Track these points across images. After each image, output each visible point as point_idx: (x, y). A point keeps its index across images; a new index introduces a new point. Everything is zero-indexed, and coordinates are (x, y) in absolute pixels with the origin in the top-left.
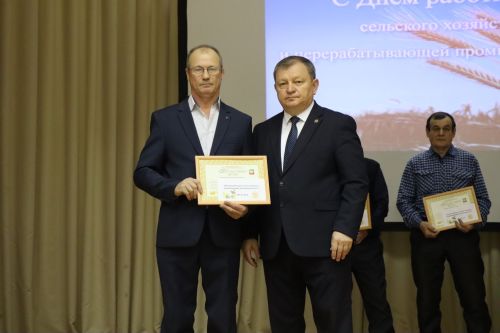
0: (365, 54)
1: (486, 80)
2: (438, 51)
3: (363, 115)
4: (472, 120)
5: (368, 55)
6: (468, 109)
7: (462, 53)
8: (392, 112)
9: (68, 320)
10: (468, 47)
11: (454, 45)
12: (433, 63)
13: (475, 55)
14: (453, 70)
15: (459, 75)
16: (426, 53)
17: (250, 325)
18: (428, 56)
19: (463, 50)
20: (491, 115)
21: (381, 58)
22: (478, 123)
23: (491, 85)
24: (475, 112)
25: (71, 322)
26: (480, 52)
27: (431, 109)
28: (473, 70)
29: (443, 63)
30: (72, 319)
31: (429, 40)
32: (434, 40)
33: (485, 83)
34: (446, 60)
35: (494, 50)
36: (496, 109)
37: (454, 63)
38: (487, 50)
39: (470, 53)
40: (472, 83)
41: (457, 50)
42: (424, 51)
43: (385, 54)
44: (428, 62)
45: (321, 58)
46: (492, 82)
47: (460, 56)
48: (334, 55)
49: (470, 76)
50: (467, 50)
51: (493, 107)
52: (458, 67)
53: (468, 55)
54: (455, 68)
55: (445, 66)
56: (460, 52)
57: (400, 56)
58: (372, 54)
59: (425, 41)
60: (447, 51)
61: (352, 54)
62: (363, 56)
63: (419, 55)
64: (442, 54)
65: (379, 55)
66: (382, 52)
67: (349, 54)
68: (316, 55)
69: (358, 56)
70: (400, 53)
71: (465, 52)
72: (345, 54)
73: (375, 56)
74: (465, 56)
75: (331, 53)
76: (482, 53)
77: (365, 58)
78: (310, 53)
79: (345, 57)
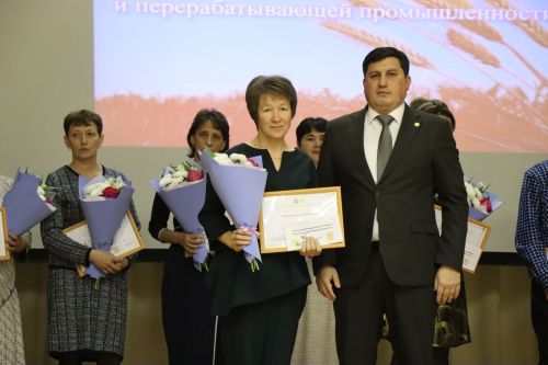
0: (236, 10)
2: (336, 10)
3: (234, 97)
5: (241, 12)
7: (369, 15)
10: (376, 5)
11: (357, 2)
12: (328, 24)
13: (385, 17)
14: (356, 37)
16: (320, 12)
18: (323, 15)
19: (369, 10)
21: (257, 17)
26: (392, 13)
27: (327, 90)
29: (342, 25)
34: (347, 23)
35: (411, 11)
37: (358, 26)
38: (402, 11)
39: (379, 14)
41: (362, 9)
42: (317, 9)
43: (264, 11)
44: (324, 25)
45: (174, 12)
47: (365, 18)
48: (193, 8)
50: (376, 11)
52: (363, 33)
53: (376, 17)
54: (360, 35)
55: (346, 31)
56: (366, 12)
57: (285, 14)
58: (246, 10)
60: (349, 10)
61: (217, 8)
62: (233, 13)
63: (310, 15)
64: (342, 14)
65: (256, 12)
66: (260, 8)
67: (213, 8)
68: (168, 8)
69: (227, 12)
70: (284, 10)
71: (372, 12)
72: (207, 8)
73: (250, 14)
74: (372, 18)
75: (189, 6)
76: (396, 15)
77: (236, 16)
78: (158, 5)
79: (208, 12)
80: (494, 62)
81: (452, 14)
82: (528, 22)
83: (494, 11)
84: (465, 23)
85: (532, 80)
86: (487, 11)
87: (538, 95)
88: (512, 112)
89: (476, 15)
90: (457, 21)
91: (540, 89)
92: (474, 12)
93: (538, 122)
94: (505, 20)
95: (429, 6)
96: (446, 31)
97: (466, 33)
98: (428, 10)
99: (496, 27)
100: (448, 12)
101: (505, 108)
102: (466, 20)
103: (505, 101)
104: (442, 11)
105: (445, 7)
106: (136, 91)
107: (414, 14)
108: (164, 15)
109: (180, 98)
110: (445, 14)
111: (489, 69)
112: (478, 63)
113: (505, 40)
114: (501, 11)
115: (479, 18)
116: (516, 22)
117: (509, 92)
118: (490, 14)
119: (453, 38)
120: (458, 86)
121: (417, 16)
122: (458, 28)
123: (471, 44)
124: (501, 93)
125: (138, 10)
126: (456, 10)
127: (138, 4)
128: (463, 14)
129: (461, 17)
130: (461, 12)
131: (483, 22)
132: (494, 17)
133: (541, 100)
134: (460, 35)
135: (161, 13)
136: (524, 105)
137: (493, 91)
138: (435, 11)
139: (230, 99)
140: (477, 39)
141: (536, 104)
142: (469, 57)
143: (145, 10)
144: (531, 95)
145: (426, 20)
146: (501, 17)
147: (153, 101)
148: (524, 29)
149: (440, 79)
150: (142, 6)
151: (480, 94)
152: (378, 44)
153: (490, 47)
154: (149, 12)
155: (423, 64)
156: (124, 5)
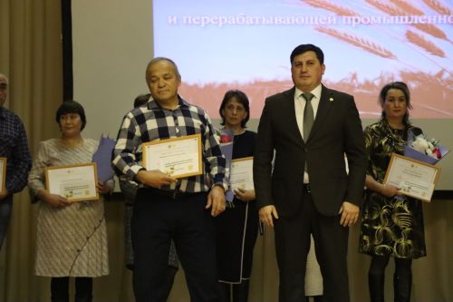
0: (254, 20)
1: (372, 48)
2: (325, 18)
3: (253, 82)
4: (358, 88)
5: (257, 22)
6: (354, 77)
7: (349, 22)
8: (280, 80)
10: (354, 14)
11: (341, 12)
12: (321, 30)
13: (361, 23)
14: (340, 38)
15: (346, 43)
16: (314, 21)
18: (316, 23)
19: (349, 18)
20: (377, 83)
21: (269, 25)
22: (365, 91)
23: (377, 53)
24: (361, 80)
26: (366, 20)
28: (359, 38)
29: (330, 30)
31: (316, 6)
32: (321, 7)
33: (371, 51)
34: (334, 28)
35: (379, 18)
36: (381, 78)
37: (342, 30)
38: (373, 18)
39: (356, 20)
40: (358, 51)
41: (344, 17)
42: (312, 19)
43: (274, 21)
44: (317, 29)
45: (210, 23)
46: (378, 51)
47: (347, 24)
48: (223, 20)
49: (357, 44)
50: (354, 18)
51: (378, 76)
52: (345, 35)
53: (354, 22)
55: (333, 34)
56: (347, 19)
57: (288, 22)
58: (260, 20)
59: (312, 8)
60: (334, 19)
61: (241, 20)
62: (252, 22)
63: (307, 22)
64: (329, 22)
65: (268, 22)
66: (271, 18)
67: (238, 19)
68: (205, 20)
69: (247, 22)
70: (288, 20)
71: (351, 19)
72: (233, 19)
73: (264, 22)
74: (352, 24)
75: (220, 18)
76: (368, 22)
77: (254, 24)
78: (199, 18)
79: (234, 22)
80: (440, 53)
81: (410, 19)
83: (440, 17)
84: (419, 26)
86: (435, 17)
89: (427, 20)
90: (413, 24)
92: (425, 17)
95: (392, 15)
96: (405, 32)
97: (420, 33)
98: (392, 17)
99: (441, 28)
100: (407, 18)
101: (448, 87)
102: (420, 24)
103: (449, 82)
104: (402, 17)
105: (404, 15)
107: (382, 21)
108: (203, 26)
109: (214, 84)
110: (404, 20)
111: (436, 58)
112: (428, 54)
113: (448, 37)
114: (445, 16)
115: (429, 22)
117: (452, 75)
118: (437, 19)
119: (411, 37)
120: (414, 71)
121: (384, 22)
122: (414, 30)
123: (424, 41)
124: (446, 76)
125: (185, 21)
126: (412, 17)
127: (185, 18)
128: (417, 19)
129: (416, 22)
130: (416, 17)
131: (431, 25)
132: (440, 21)
134: (416, 35)
135: (200, 24)
137: (440, 75)
138: (397, 17)
139: (250, 84)
140: (428, 37)
142: (422, 51)
143: (190, 22)
145: (390, 24)
146: (445, 22)
147: (196, 86)
149: (401, 67)
150: (187, 19)
151: (430, 77)
152: (355, 43)
153: (437, 42)
154: (192, 23)
155: (389, 55)
156: (175, 19)
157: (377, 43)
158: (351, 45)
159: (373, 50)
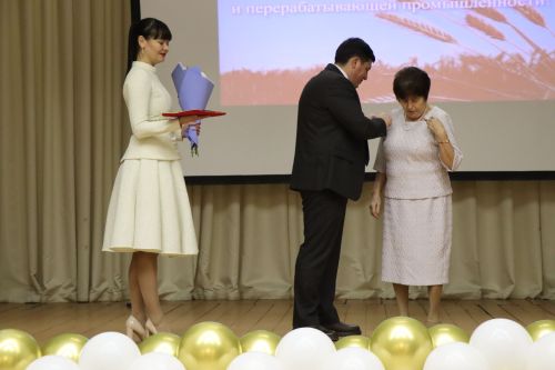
0: (316, 8)
1: (432, 32)
2: (386, 5)
5: (318, 9)
6: (414, 62)
7: (409, 7)
9: (29, 271)
10: (414, 0)
12: (381, 16)
13: (421, 8)
14: (400, 23)
15: (406, 28)
16: (374, 7)
17: (208, 275)
18: (377, 9)
19: (409, 3)
20: (437, 67)
21: (330, 12)
23: (436, 38)
24: (421, 65)
25: (32, 274)
26: (426, 5)
28: (419, 22)
29: (390, 16)
30: (34, 271)
33: (430, 36)
34: (393, 14)
35: (439, 3)
36: (442, 62)
37: (401, 16)
38: (433, 3)
39: (417, 6)
40: (419, 37)
41: (405, 3)
42: (372, 5)
43: (335, 8)
44: (377, 15)
45: (273, 12)
46: (437, 35)
47: (407, 10)
48: (285, 9)
50: (414, 4)
51: (438, 59)
52: (406, 20)
53: (414, 8)
54: (402, 21)
55: (393, 19)
56: (407, 5)
57: (349, 9)
58: (322, 8)
60: (395, 6)
61: (302, 8)
62: (313, 11)
63: (367, 9)
64: (390, 8)
65: (329, 9)
66: (332, 6)
67: (299, 8)
68: (268, 9)
69: (308, 10)
70: (349, 7)
71: (412, 5)
72: (295, 8)
73: (325, 10)
74: (412, 9)
76: (428, 7)
77: (315, 12)
78: (261, 8)
79: (296, 11)
80: (499, 36)
81: (469, 4)
82: (524, 7)
83: (499, 1)
84: (479, 10)
85: (529, 48)
87: (532, 59)
88: (513, 71)
89: (487, 4)
90: (473, 9)
91: (534, 54)
92: (485, 2)
93: (533, 78)
94: (508, 6)
96: (464, 16)
97: (480, 17)
98: (452, 2)
99: (501, 11)
100: (466, 3)
101: (509, 69)
102: (479, 8)
103: (508, 64)
104: (461, 2)
106: (247, 67)
107: (442, 5)
108: (266, 15)
109: (277, 71)
110: (464, 5)
111: (496, 41)
112: (488, 38)
113: (509, 20)
115: (489, 6)
116: (516, 8)
117: (512, 58)
118: (497, 3)
119: (471, 21)
120: (474, 54)
121: (444, 7)
122: (473, 14)
123: (484, 25)
124: (506, 58)
125: (248, 11)
127: (248, 8)
128: (477, 4)
129: (476, 6)
130: (476, 2)
131: (491, 8)
132: (499, 5)
133: (535, 62)
134: (476, 19)
135: (263, 13)
136: (523, 67)
137: (500, 57)
138: (457, 2)
140: (488, 21)
141: (531, 65)
142: (481, 34)
143: (253, 11)
144: (528, 59)
145: (449, 9)
146: (505, 5)
147: (259, 74)
148: (521, 12)
149: (461, 51)
150: (250, 9)
151: (491, 60)
152: (416, 28)
153: (498, 26)
154: (255, 13)
155: (449, 40)
156: (238, 8)
157: (437, 28)
158: (412, 32)
159: (432, 34)
